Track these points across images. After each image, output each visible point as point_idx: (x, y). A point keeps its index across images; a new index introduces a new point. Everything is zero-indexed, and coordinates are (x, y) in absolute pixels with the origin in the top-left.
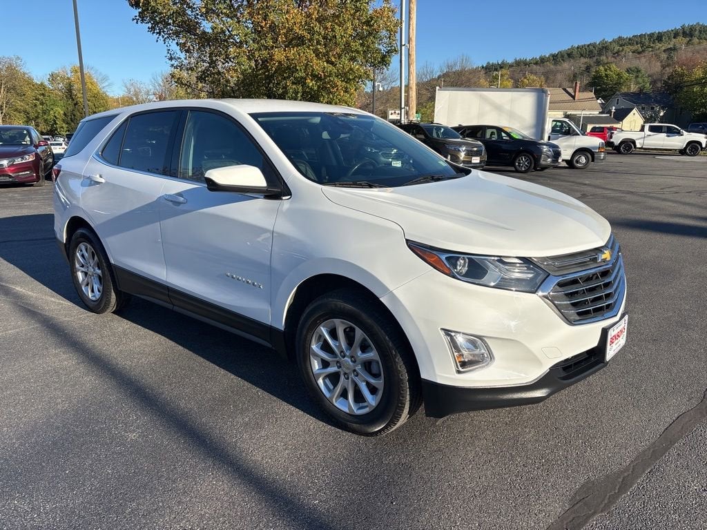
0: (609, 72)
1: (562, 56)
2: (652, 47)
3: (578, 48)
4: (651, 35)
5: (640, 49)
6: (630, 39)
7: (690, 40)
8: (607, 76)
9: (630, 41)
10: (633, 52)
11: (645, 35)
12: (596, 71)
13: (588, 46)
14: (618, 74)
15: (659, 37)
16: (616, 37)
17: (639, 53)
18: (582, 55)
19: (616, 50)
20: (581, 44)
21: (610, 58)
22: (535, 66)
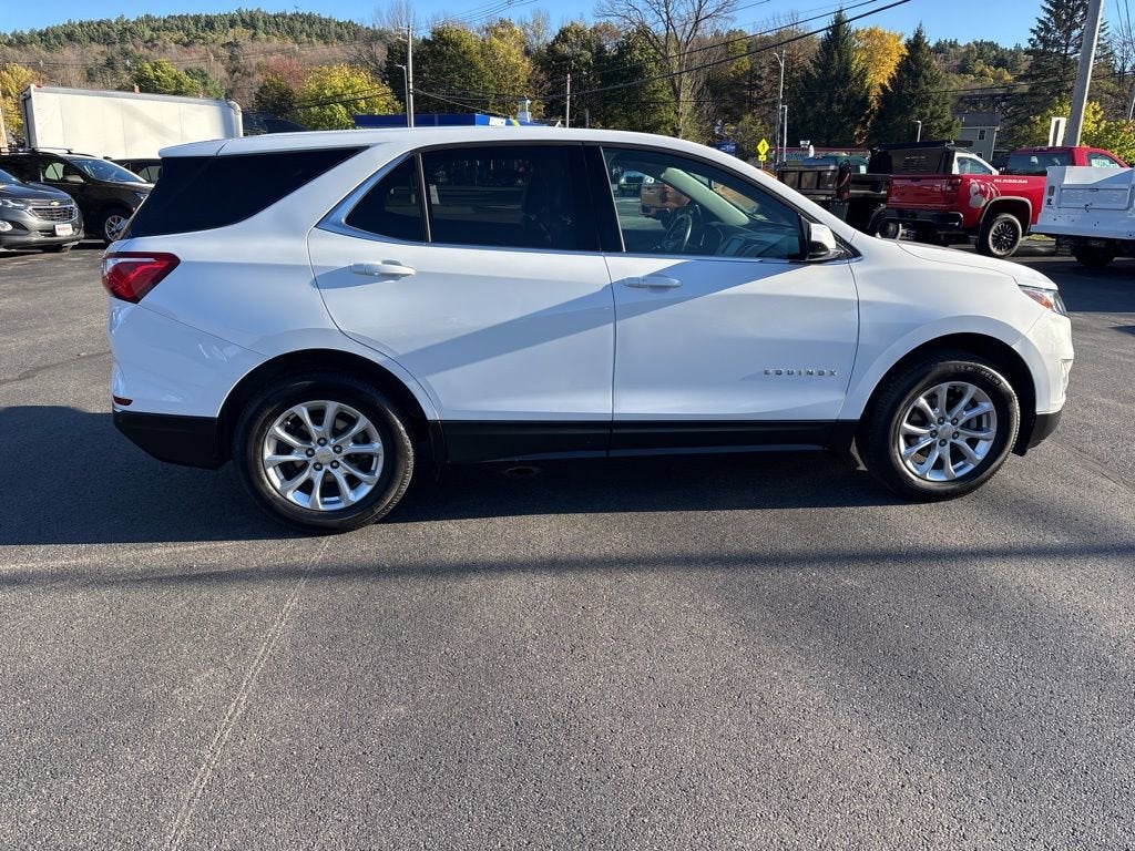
0: (159, 73)
1: (57, 37)
2: (203, 38)
3: (81, 25)
4: (197, 19)
5: (186, 39)
6: (165, 21)
7: (255, 34)
8: (158, 78)
9: (167, 25)
10: (176, 43)
11: (186, 17)
12: (138, 70)
13: (99, 24)
14: (175, 78)
15: (210, 24)
16: (142, 15)
17: (186, 45)
18: (92, 39)
19: (147, 38)
20: (85, 19)
21: (141, 49)
22: (9, 49)
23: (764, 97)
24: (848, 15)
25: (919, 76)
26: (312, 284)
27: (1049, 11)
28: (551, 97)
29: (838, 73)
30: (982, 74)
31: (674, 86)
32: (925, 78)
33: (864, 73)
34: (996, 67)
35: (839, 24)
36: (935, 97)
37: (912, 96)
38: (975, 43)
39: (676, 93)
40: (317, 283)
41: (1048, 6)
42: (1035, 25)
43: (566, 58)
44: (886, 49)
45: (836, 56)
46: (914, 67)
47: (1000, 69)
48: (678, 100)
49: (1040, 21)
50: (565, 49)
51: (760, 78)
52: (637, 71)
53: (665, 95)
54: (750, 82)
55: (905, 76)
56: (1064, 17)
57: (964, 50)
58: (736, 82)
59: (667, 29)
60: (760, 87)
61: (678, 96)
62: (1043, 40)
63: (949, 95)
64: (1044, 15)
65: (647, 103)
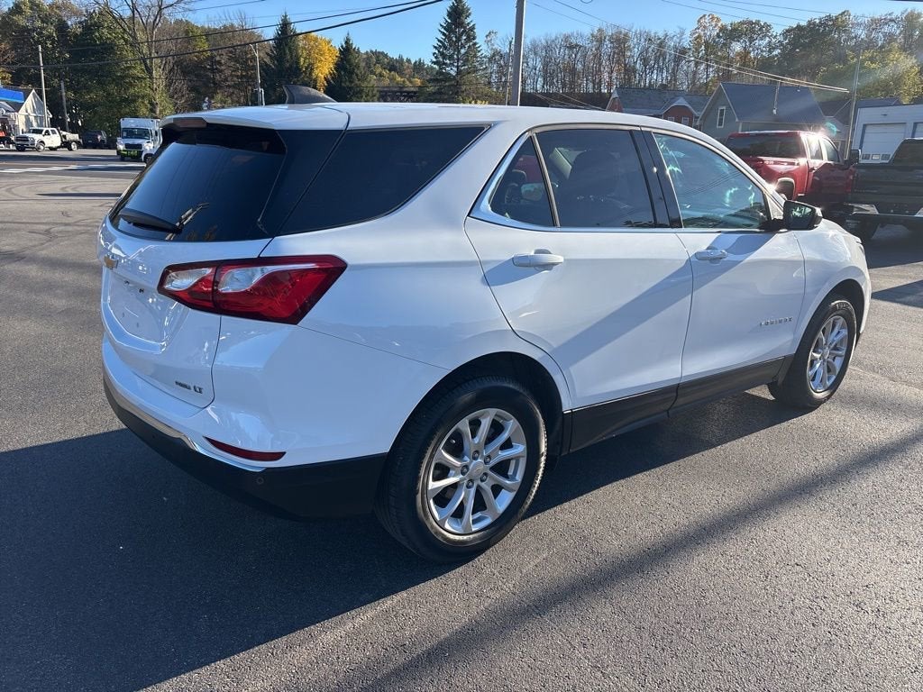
23: (226, 80)
24: (292, 18)
25: (352, 73)
26: (482, 281)
27: (444, 34)
28: (15, 67)
29: (291, 66)
30: (381, 75)
31: (146, 65)
32: (357, 75)
33: (311, 68)
34: (390, 70)
35: (285, 25)
36: (366, 90)
37: (350, 88)
38: (372, 51)
39: (149, 70)
40: (488, 280)
41: (443, 30)
42: (436, 43)
43: (25, 29)
44: (320, 50)
45: (287, 51)
46: (348, 66)
47: (393, 73)
48: (151, 78)
49: (439, 41)
50: (21, 21)
51: (219, 63)
52: (108, 48)
53: (138, 71)
54: (212, 66)
55: (343, 73)
56: (454, 39)
57: (365, 56)
58: (198, 66)
59: (133, 12)
60: (221, 71)
61: (151, 73)
62: (442, 54)
63: (376, 89)
64: (441, 37)
65: (122, 78)
